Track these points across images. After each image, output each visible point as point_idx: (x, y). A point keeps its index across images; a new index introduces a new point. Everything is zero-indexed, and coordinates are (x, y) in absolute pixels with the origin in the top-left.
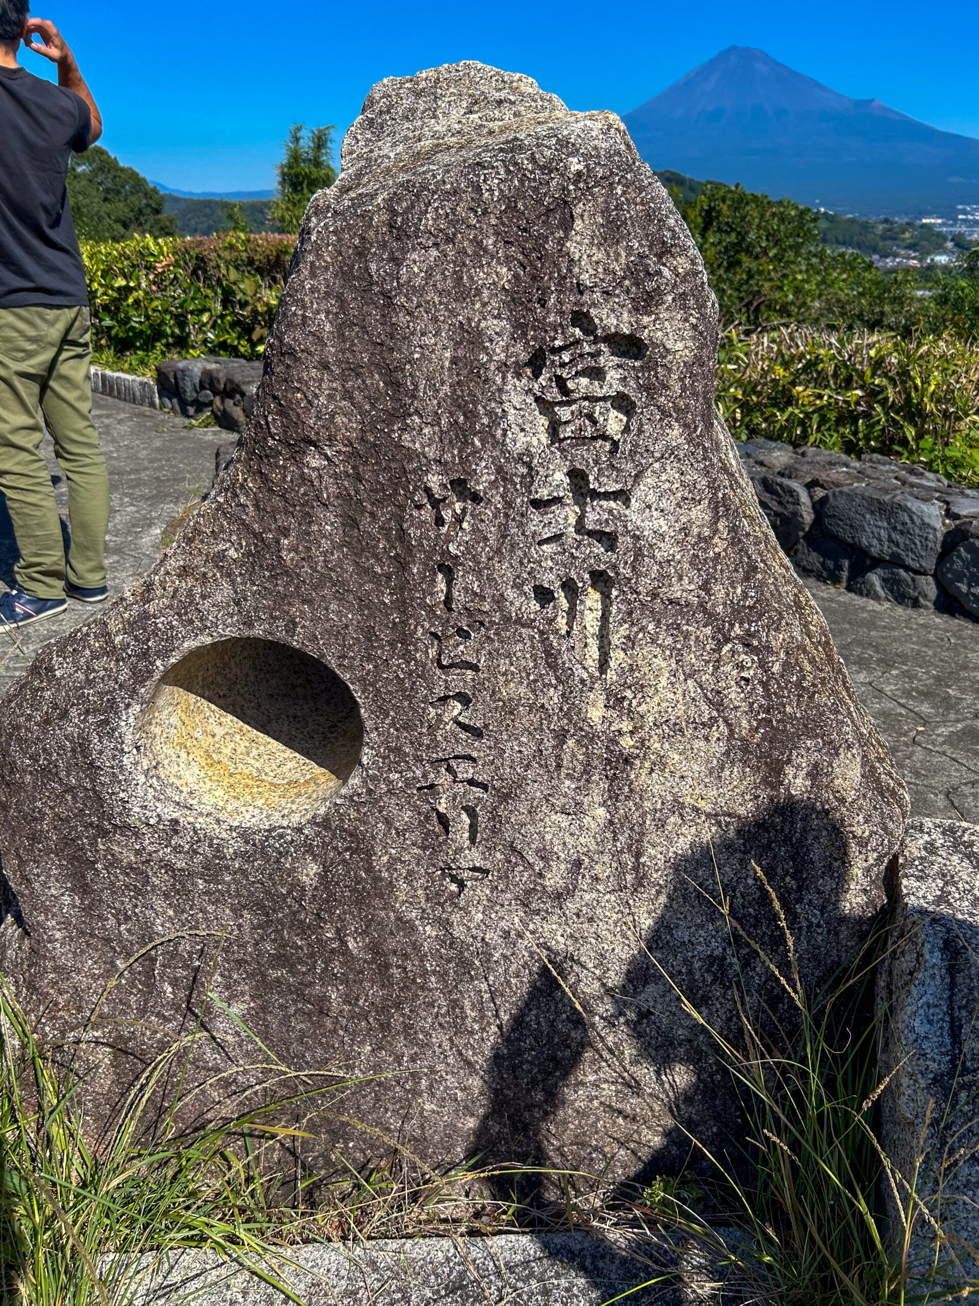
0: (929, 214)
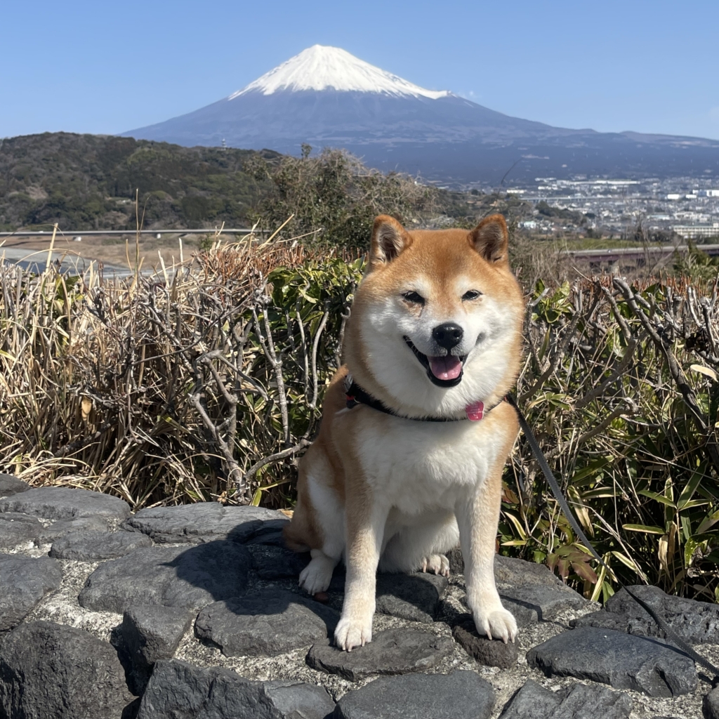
0: (512, 186)
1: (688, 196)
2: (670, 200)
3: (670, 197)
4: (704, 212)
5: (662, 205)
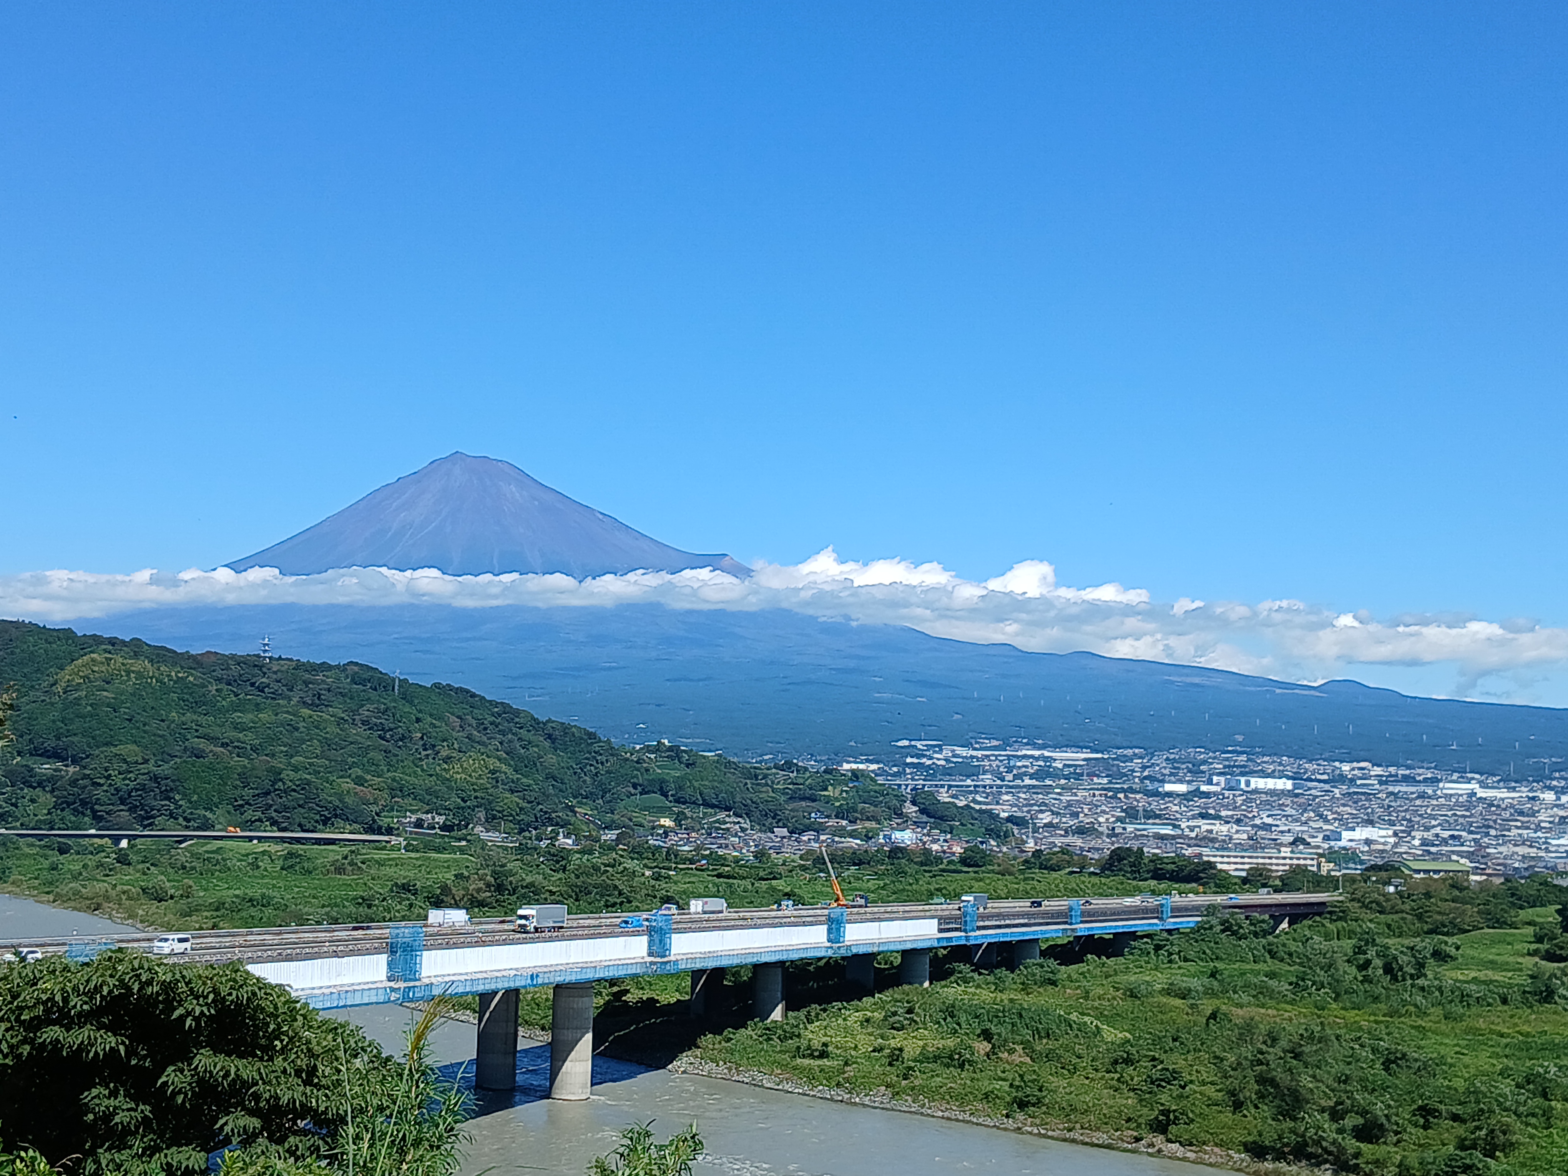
1: (1204, 788)
2: (1169, 794)
3: (1168, 787)
4: (1238, 822)
5: (1155, 805)
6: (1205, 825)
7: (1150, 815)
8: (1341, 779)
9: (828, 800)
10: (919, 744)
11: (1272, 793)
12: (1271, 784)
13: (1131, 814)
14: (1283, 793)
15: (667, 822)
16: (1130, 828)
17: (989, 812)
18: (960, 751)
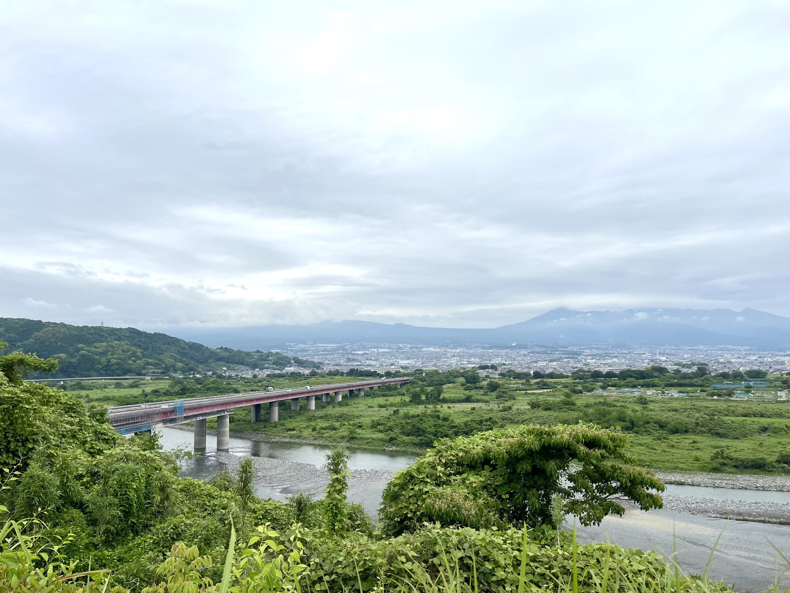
1: (367, 352)
2: (358, 354)
3: (357, 352)
4: (376, 360)
5: (355, 357)
6: (368, 362)
7: (354, 360)
8: (400, 348)
9: (269, 360)
10: (292, 344)
11: (384, 352)
12: (383, 350)
13: (349, 360)
14: (387, 352)
15: (225, 368)
16: (349, 363)
17: (312, 361)
18: (302, 345)
